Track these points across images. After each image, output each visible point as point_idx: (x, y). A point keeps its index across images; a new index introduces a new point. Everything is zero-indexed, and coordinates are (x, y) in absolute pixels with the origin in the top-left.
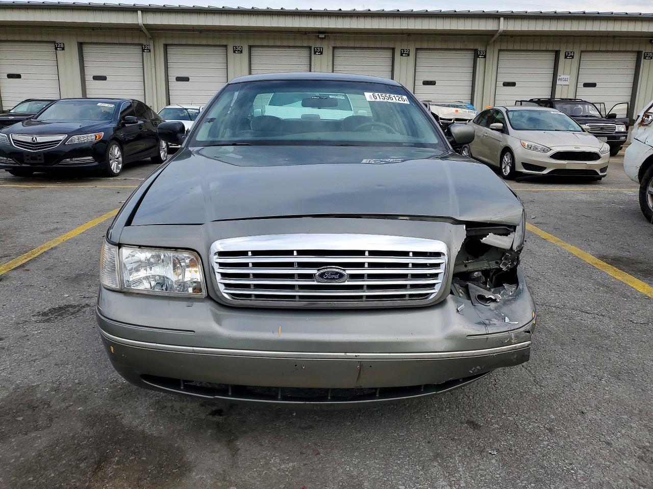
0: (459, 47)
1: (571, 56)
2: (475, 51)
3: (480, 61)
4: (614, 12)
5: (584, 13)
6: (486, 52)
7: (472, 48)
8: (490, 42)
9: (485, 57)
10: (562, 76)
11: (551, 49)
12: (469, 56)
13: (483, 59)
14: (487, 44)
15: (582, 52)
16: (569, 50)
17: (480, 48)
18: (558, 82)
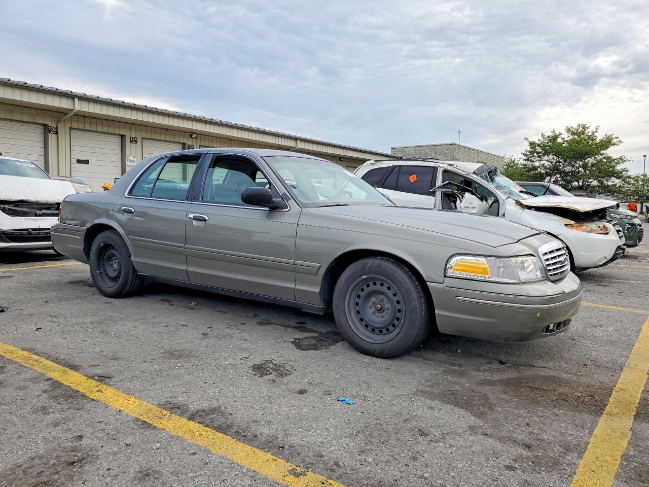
0: (27, 120)
1: (135, 141)
2: (45, 126)
3: (52, 137)
4: (168, 110)
5: (146, 107)
6: (57, 128)
7: (41, 122)
8: (62, 119)
9: (57, 133)
10: (130, 158)
11: (118, 133)
12: (39, 130)
13: (55, 135)
14: (58, 121)
15: (143, 138)
16: (133, 136)
17: (52, 124)
18: (128, 163)
